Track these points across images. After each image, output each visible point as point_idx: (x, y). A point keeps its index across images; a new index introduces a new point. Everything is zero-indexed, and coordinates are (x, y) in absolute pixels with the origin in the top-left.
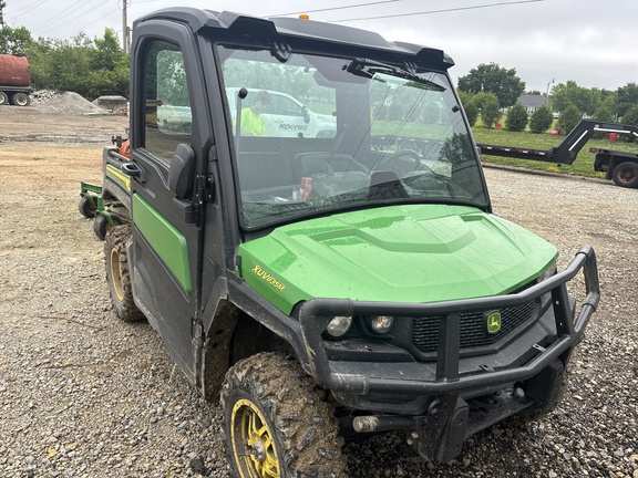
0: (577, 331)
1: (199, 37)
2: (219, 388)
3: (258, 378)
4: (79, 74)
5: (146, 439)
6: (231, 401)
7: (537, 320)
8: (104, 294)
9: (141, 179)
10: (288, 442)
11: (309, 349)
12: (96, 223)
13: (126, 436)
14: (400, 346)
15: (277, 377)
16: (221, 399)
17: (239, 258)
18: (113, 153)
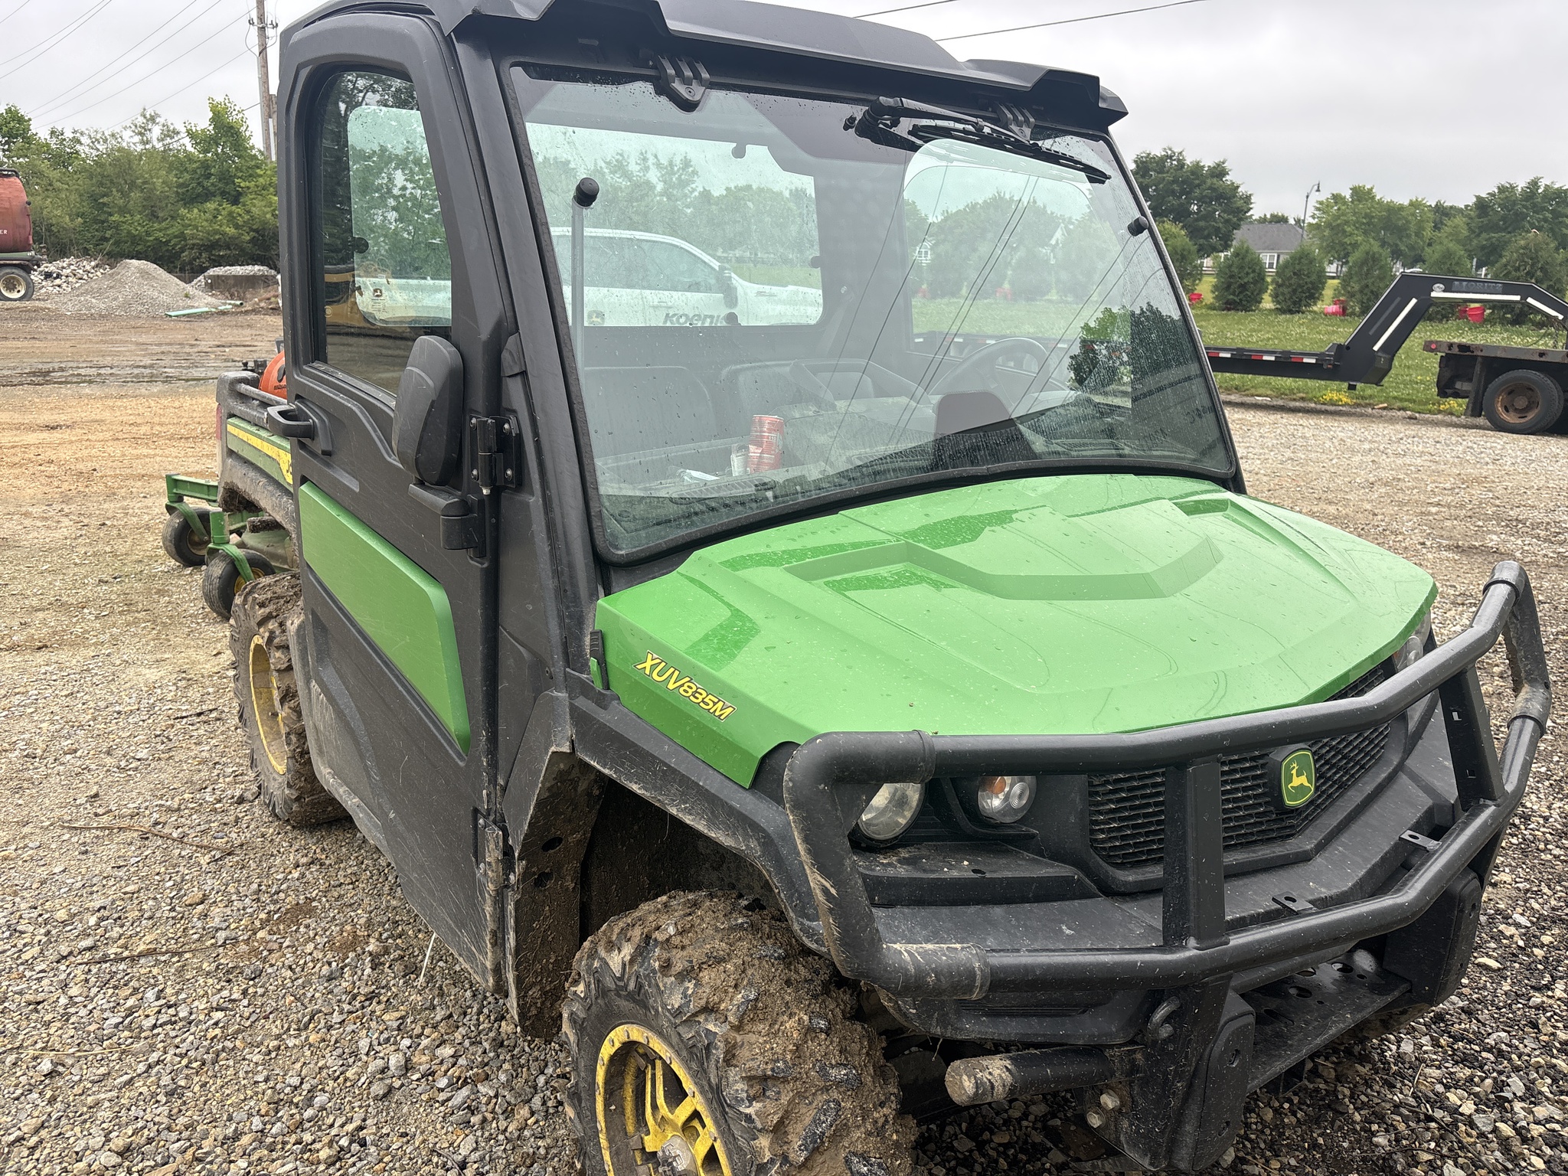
0: (1509, 788)
1: (460, 48)
2: (557, 994)
3: (666, 966)
4: (154, 216)
5: (363, 1144)
6: (594, 1032)
7: (1400, 767)
8: (235, 760)
9: (321, 444)
10: (764, 1142)
11: (816, 880)
12: (208, 577)
13: (307, 1137)
14: (1058, 856)
15: (720, 960)
16: (566, 1027)
17: (600, 638)
18: (244, 388)
